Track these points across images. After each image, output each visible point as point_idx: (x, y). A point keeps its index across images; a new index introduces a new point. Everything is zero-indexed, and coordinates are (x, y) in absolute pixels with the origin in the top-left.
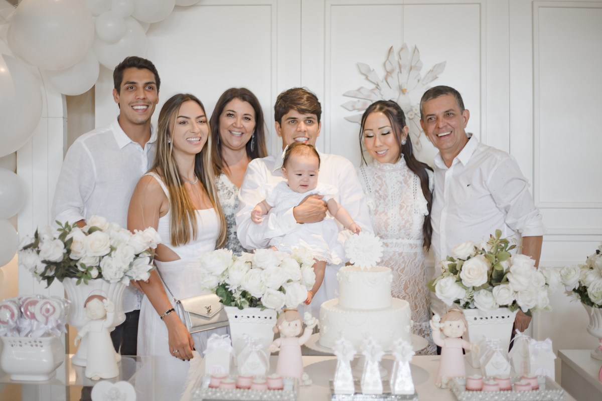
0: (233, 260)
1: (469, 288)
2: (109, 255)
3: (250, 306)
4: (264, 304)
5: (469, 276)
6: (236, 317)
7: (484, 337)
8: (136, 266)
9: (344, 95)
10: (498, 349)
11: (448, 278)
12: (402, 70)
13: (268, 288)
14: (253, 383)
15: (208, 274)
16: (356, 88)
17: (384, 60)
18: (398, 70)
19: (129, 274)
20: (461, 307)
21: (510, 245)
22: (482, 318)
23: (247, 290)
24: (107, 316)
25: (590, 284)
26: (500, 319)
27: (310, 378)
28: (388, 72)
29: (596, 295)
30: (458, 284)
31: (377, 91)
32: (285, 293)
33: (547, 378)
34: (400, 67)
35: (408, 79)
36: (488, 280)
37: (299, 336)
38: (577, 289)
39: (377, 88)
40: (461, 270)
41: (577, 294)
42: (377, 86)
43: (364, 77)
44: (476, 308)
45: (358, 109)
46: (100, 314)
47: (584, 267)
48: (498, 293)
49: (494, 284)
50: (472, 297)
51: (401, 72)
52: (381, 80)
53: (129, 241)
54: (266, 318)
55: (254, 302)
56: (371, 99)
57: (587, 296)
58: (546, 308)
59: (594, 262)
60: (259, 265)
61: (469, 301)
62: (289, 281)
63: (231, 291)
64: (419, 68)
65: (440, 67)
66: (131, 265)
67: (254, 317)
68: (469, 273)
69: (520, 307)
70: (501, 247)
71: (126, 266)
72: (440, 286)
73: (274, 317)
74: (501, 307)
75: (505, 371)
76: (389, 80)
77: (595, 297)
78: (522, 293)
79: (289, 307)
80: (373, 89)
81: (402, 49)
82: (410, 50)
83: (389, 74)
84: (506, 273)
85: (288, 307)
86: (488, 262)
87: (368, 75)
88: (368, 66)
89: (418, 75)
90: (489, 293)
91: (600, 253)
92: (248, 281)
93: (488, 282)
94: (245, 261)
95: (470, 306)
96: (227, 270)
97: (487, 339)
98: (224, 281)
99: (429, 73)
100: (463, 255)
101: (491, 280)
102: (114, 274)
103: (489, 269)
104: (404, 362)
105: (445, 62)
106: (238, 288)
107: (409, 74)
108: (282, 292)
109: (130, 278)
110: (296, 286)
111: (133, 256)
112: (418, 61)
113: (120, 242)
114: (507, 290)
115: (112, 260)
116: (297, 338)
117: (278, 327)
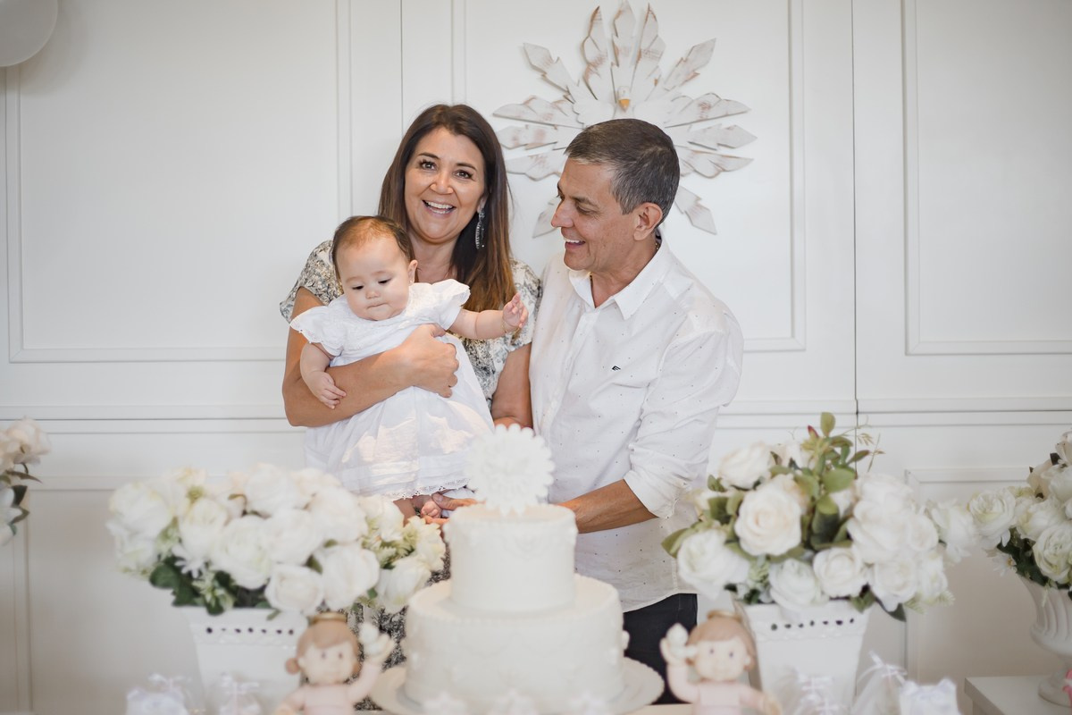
0: (188, 501)
1: (756, 557)
3: (239, 605)
5: (757, 530)
6: (209, 631)
7: (794, 671)
9: (495, 115)
10: (827, 707)
11: (708, 533)
12: (621, 58)
13: (279, 563)
15: (130, 536)
16: (521, 101)
17: (581, 39)
18: (610, 59)
20: (738, 600)
21: (853, 451)
22: (788, 626)
23: (227, 571)
25: (1039, 534)
26: (833, 627)
28: (588, 64)
29: (1054, 562)
30: (731, 547)
31: (566, 106)
32: (319, 571)
34: (616, 52)
35: (634, 76)
36: (803, 537)
37: (349, 681)
38: (1006, 544)
39: (566, 98)
40: (737, 514)
41: (1007, 556)
42: (568, 96)
43: (538, 75)
44: (773, 602)
45: (526, 145)
47: (1022, 493)
48: (828, 569)
49: (816, 546)
50: (765, 577)
51: (618, 65)
52: (576, 80)
54: (279, 632)
56: (552, 123)
57: (1031, 560)
58: (941, 598)
59: (1048, 482)
61: (759, 587)
62: (329, 544)
63: (190, 574)
64: (656, 55)
65: (703, 51)
68: (757, 522)
69: (878, 601)
70: (833, 455)
72: (690, 552)
74: (832, 599)
76: (593, 80)
77: (1051, 565)
78: (882, 566)
80: (559, 102)
81: (620, 13)
82: (638, 13)
83: (591, 68)
84: (845, 519)
85: (328, 603)
86: (802, 494)
87: (546, 70)
88: (548, 51)
89: (654, 70)
90: (805, 566)
91: (1060, 461)
92: (227, 550)
93: (803, 541)
94: (228, 495)
95: (762, 597)
96: (175, 522)
97: (802, 678)
98: (170, 550)
99: (680, 65)
100: (744, 477)
101: (809, 537)
103: (805, 512)
105: (713, 41)
106: (207, 564)
107: (636, 68)
108: (314, 569)
110: (349, 554)
112: (655, 39)
114: (847, 562)
116: (345, 687)
117: (295, 662)
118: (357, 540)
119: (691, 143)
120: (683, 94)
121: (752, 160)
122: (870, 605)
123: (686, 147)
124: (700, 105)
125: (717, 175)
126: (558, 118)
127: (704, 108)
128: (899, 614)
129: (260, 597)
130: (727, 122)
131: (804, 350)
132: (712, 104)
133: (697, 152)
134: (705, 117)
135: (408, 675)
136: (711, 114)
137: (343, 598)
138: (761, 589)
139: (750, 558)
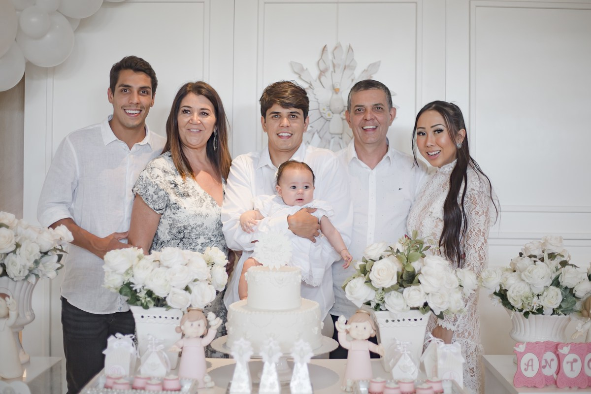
0: (138, 259)
1: (378, 289)
2: (14, 252)
3: (156, 305)
4: (169, 303)
5: (379, 277)
6: (142, 317)
7: (394, 339)
8: (43, 264)
10: (405, 352)
11: (358, 279)
12: (336, 69)
13: (174, 287)
14: (147, 384)
15: (112, 272)
17: (318, 59)
18: (331, 69)
19: (36, 272)
20: (372, 309)
21: (425, 246)
22: (393, 321)
23: (152, 290)
24: (10, 315)
25: (510, 287)
26: (413, 322)
27: (212, 380)
28: (321, 71)
29: (516, 299)
30: (368, 284)
32: (190, 292)
33: (453, 383)
34: (334, 66)
35: (342, 78)
36: (398, 280)
37: (202, 337)
38: (497, 292)
39: (310, 87)
40: (371, 270)
41: (498, 298)
43: (297, 76)
44: (387, 310)
46: (3, 312)
47: (507, 270)
48: (409, 295)
49: (405, 285)
50: (382, 298)
51: (335, 72)
52: (315, 79)
53: (37, 238)
54: (173, 318)
55: (161, 302)
57: (507, 299)
59: (517, 265)
60: (165, 264)
61: (379, 302)
62: (195, 280)
63: (136, 290)
64: (353, 68)
65: (375, 66)
66: (36, 262)
68: (379, 275)
69: (431, 310)
70: (416, 248)
71: (30, 264)
72: (350, 286)
74: (412, 309)
75: (412, 374)
76: (323, 79)
77: (515, 300)
78: (433, 295)
81: (336, 48)
82: (345, 49)
83: (322, 73)
84: (417, 274)
85: (193, 306)
86: (399, 263)
87: (301, 75)
88: (301, 65)
89: (352, 75)
90: (400, 295)
91: (523, 256)
92: (152, 280)
93: (398, 283)
94: (153, 260)
95: (381, 308)
96: (131, 268)
97: (398, 342)
98: (128, 280)
99: (364, 73)
100: (374, 255)
101: (402, 282)
102: (18, 272)
103: (400, 271)
104: (302, 363)
105: (380, 62)
106: (143, 287)
107: (343, 73)
108: (188, 291)
109: (37, 276)
110: (204, 286)
111: (39, 253)
112: (352, 61)
113: (26, 239)
114: (418, 292)
115: (16, 257)
116: (201, 338)
117: (180, 327)
118: (207, 280)
122: (428, 312)
128: (441, 316)
129: (164, 303)
137: (200, 304)
138: (381, 304)
139: (376, 290)
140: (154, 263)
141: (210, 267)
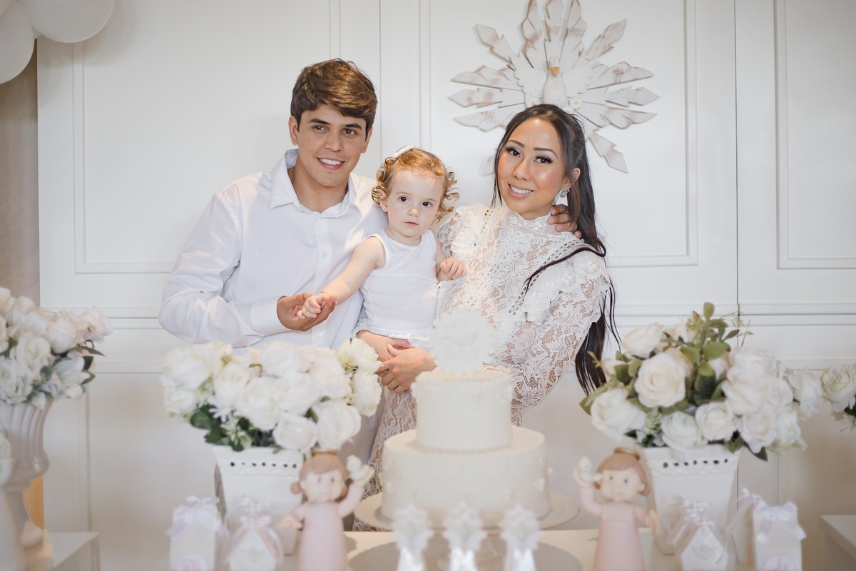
0: (221, 363)
1: (651, 409)
2: (6, 353)
3: (256, 444)
4: (278, 441)
5: (651, 387)
6: (233, 464)
8: (58, 374)
9: (453, 81)
10: (705, 523)
11: (614, 392)
12: (552, 35)
13: (286, 411)
15: (177, 386)
16: (474, 70)
17: (521, 20)
18: (544, 36)
19: (46, 388)
20: (638, 444)
21: (728, 331)
23: (247, 417)
26: (711, 466)
28: (527, 40)
30: (633, 402)
31: (509, 73)
32: (315, 420)
34: (548, 31)
35: (563, 46)
36: (687, 393)
37: (341, 499)
38: (851, 408)
39: (509, 67)
40: (637, 376)
41: (851, 417)
42: (510, 65)
43: (487, 49)
44: (665, 445)
45: (478, 103)
49: (698, 402)
50: (658, 425)
51: (550, 41)
52: (516, 52)
53: (47, 329)
55: (264, 438)
56: (499, 86)
58: (796, 445)
60: (271, 371)
61: (653, 432)
62: (324, 399)
63: (219, 419)
64: (580, 33)
65: (617, 29)
66: (46, 371)
67: (264, 464)
68: (652, 382)
69: (746, 444)
70: (712, 334)
71: (35, 375)
72: (600, 406)
73: (300, 464)
74: (711, 443)
75: (718, 561)
76: (530, 53)
78: (749, 417)
79: (325, 447)
80: (503, 70)
82: (566, 1)
83: (529, 43)
84: (720, 381)
85: (322, 445)
86: (687, 362)
87: (493, 45)
88: (495, 31)
89: (578, 45)
90: (690, 418)
92: (247, 401)
93: (687, 397)
94: (249, 364)
95: (656, 441)
96: (210, 380)
97: (687, 503)
98: (206, 400)
99: (599, 40)
100: (642, 348)
101: (692, 395)
102: (15, 389)
103: (689, 374)
104: (523, 550)
105: (625, 21)
106: (232, 412)
107: (564, 43)
108: (311, 419)
109: (48, 395)
110: (339, 408)
111: (50, 356)
112: (579, 19)
113: (26, 331)
114: (722, 413)
115: (9, 364)
116: (336, 504)
117: (298, 485)
118: (345, 398)
119: (607, 101)
120: (601, 63)
121: (656, 114)
122: (740, 447)
123: (604, 105)
124: (615, 72)
125: (628, 126)
126: (503, 83)
127: (617, 74)
128: (762, 455)
129: (270, 439)
130: (636, 85)
131: (697, 265)
132: (624, 71)
133: (612, 108)
134: (618, 81)
135: (384, 499)
136: (624, 78)
137: (332, 442)
138: (655, 435)
139: (646, 410)
140: (252, 369)
141: (350, 375)
